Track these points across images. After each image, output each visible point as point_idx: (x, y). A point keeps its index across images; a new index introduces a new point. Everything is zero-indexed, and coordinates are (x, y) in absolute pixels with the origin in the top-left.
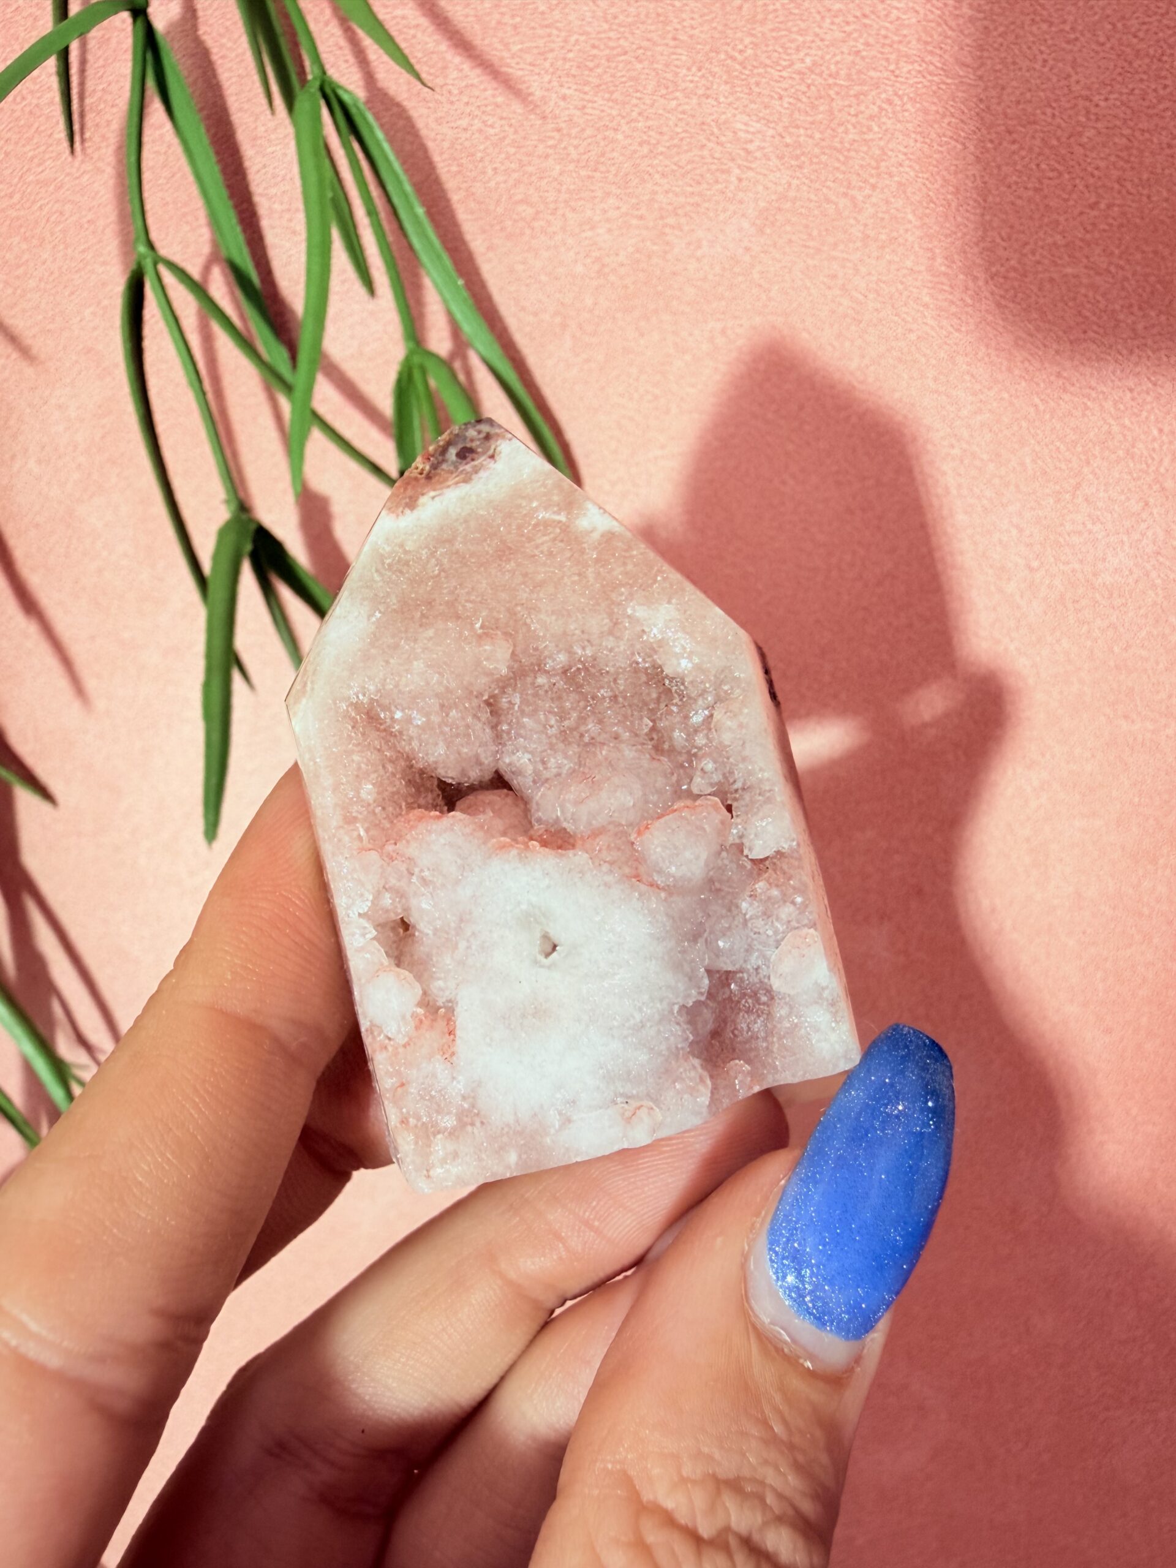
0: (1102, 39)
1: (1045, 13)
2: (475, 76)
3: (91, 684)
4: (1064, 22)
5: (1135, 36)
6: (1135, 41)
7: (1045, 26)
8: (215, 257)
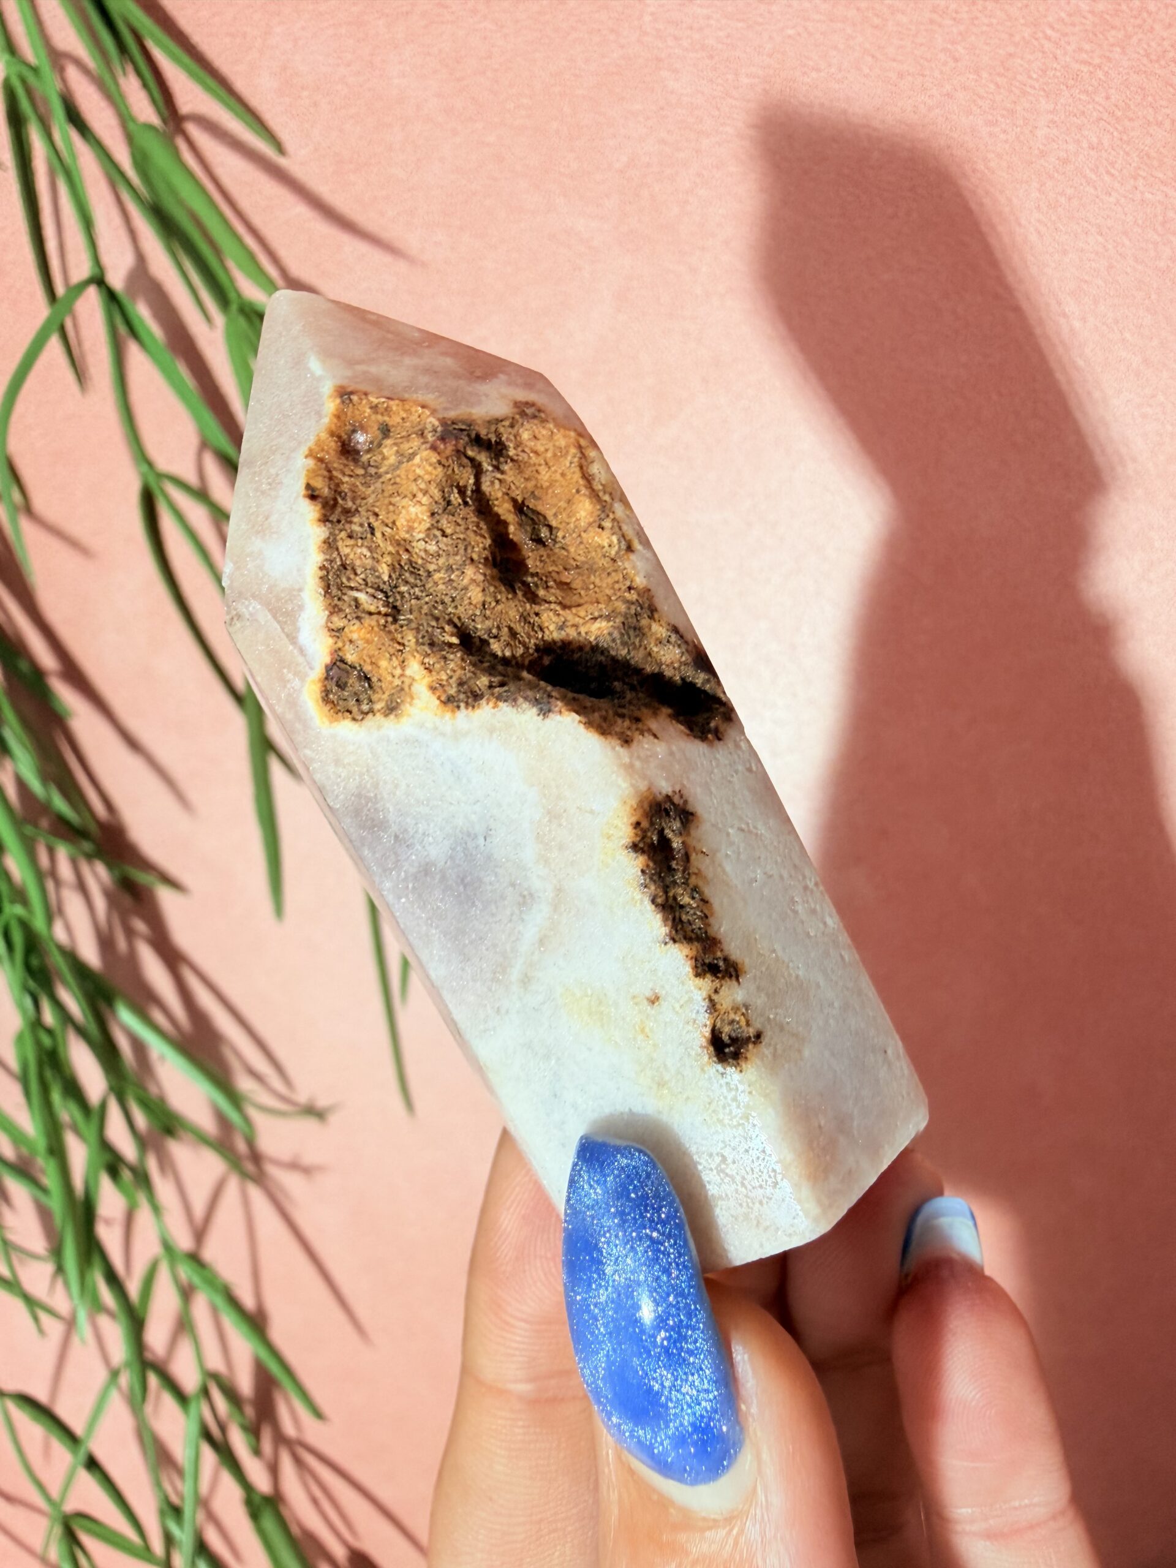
0: (866, 71)
1: (811, 63)
2: (362, 247)
3: (193, 795)
4: (830, 66)
5: (894, 60)
6: (895, 64)
7: (814, 75)
8: (204, 445)
